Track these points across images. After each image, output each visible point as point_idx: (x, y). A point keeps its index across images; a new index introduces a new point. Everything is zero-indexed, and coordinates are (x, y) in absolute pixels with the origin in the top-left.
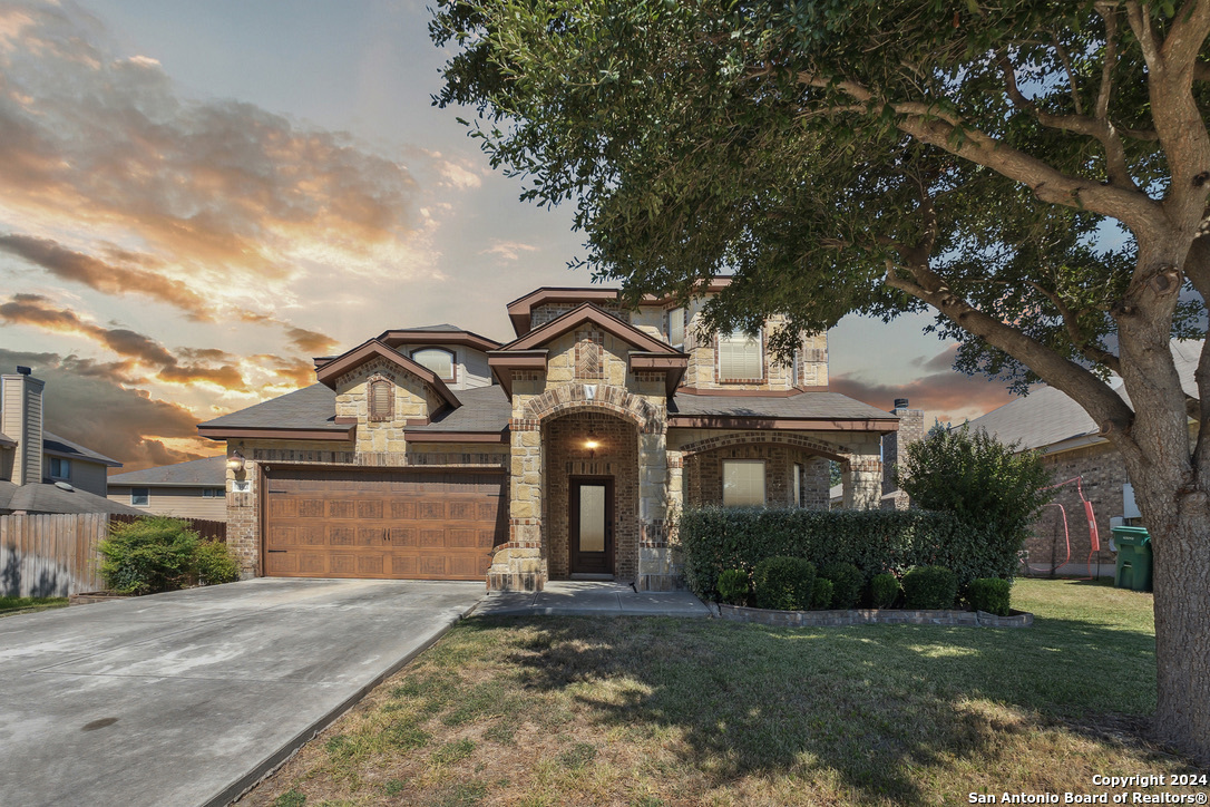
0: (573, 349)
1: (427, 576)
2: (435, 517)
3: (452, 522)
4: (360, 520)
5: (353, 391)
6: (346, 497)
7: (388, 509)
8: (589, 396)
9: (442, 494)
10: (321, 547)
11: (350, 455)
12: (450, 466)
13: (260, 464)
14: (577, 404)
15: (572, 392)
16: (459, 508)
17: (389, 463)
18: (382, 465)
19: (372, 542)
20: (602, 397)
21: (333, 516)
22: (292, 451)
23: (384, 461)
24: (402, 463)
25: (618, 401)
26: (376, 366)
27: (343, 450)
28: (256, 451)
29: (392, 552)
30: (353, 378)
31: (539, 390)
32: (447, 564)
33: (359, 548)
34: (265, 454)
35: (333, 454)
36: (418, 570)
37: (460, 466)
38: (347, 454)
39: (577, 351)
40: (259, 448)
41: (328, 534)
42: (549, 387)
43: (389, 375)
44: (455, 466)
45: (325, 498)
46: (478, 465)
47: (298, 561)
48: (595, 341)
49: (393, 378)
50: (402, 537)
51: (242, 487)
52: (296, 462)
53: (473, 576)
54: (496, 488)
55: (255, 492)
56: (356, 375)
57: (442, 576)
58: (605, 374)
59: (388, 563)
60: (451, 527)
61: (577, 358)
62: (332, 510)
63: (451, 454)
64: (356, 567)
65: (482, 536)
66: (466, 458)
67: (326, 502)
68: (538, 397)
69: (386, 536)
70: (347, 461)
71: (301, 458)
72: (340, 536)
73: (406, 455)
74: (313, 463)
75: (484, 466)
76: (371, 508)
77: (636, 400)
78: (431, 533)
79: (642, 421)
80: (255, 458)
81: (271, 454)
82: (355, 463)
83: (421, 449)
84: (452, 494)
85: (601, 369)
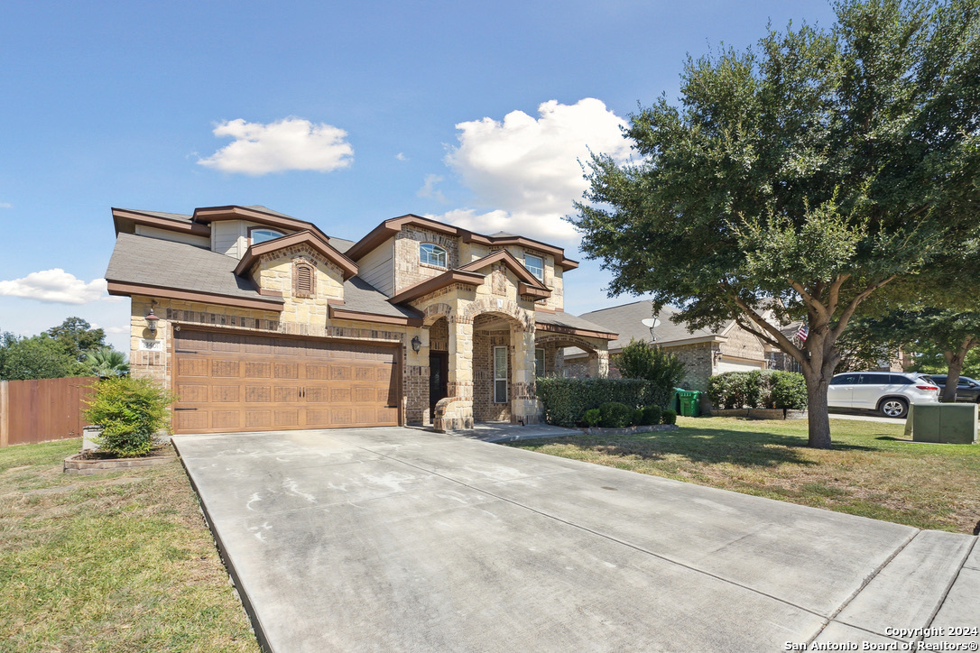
0: (490, 275)
1: (337, 425)
2: (344, 378)
3: (357, 382)
4: (276, 380)
5: (278, 268)
6: (263, 360)
7: (302, 371)
8: (500, 306)
9: (349, 360)
10: (236, 404)
11: (274, 324)
12: (361, 339)
13: (173, 324)
14: (493, 310)
15: (491, 302)
16: (363, 372)
17: (311, 333)
18: (304, 334)
19: (288, 399)
20: (506, 308)
21: (249, 376)
22: (213, 315)
23: (306, 331)
24: (322, 333)
25: (513, 311)
26: (299, 251)
27: (267, 318)
28: (169, 311)
29: (306, 407)
30: (278, 257)
31: (472, 299)
32: (353, 416)
33: (276, 404)
34: (181, 315)
35: (257, 321)
36: (330, 422)
37: (370, 339)
38: (271, 322)
39: (493, 277)
40: (172, 308)
41: (243, 391)
42: (478, 297)
43: (312, 260)
44: (366, 339)
45: (241, 359)
46: (383, 340)
47: (210, 417)
48: (502, 272)
49: (315, 264)
50: (317, 394)
51: (150, 345)
52: (218, 326)
53: (374, 424)
54: (390, 358)
55: (168, 351)
56: (281, 255)
57: (349, 425)
58: (507, 293)
59: (303, 417)
60: (356, 386)
61: (493, 281)
62: (247, 371)
63: (363, 330)
64: (273, 420)
65: (380, 393)
66: (375, 334)
67: (242, 364)
68: (472, 302)
69: (302, 394)
70: (271, 328)
71: (223, 321)
72: (257, 394)
73: (326, 328)
74: (236, 328)
75: (388, 340)
76: (287, 370)
77: (522, 311)
78: (340, 390)
79: (525, 324)
80: (169, 317)
81: (188, 315)
82: (279, 331)
83: (339, 324)
84: (356, 361)
85: (505, 290)
